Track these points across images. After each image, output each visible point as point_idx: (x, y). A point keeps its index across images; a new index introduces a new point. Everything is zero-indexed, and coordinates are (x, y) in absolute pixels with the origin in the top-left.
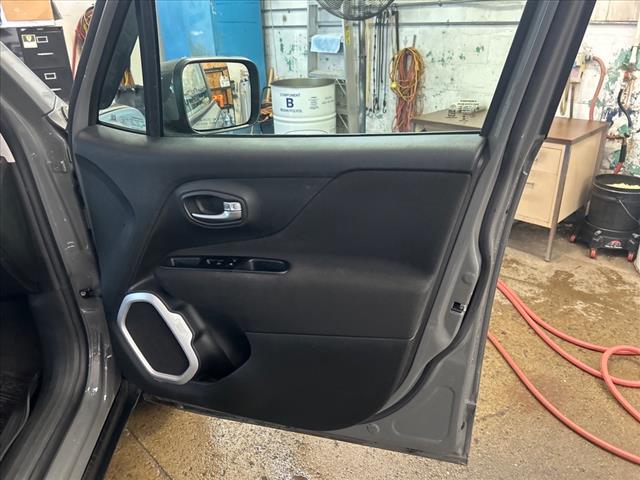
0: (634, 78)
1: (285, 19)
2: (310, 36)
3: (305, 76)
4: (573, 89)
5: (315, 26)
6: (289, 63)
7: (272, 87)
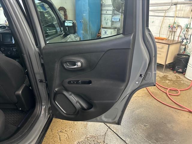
0: (189, 31)
1: (106, 12)
2: (112, 17)
3: (110, 27)
4: (174, 33)
5: (114, 14)
6: (106, 23)
7: (102, 29)
